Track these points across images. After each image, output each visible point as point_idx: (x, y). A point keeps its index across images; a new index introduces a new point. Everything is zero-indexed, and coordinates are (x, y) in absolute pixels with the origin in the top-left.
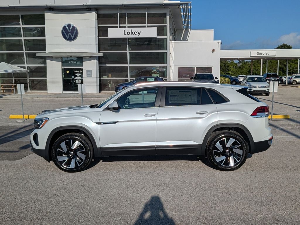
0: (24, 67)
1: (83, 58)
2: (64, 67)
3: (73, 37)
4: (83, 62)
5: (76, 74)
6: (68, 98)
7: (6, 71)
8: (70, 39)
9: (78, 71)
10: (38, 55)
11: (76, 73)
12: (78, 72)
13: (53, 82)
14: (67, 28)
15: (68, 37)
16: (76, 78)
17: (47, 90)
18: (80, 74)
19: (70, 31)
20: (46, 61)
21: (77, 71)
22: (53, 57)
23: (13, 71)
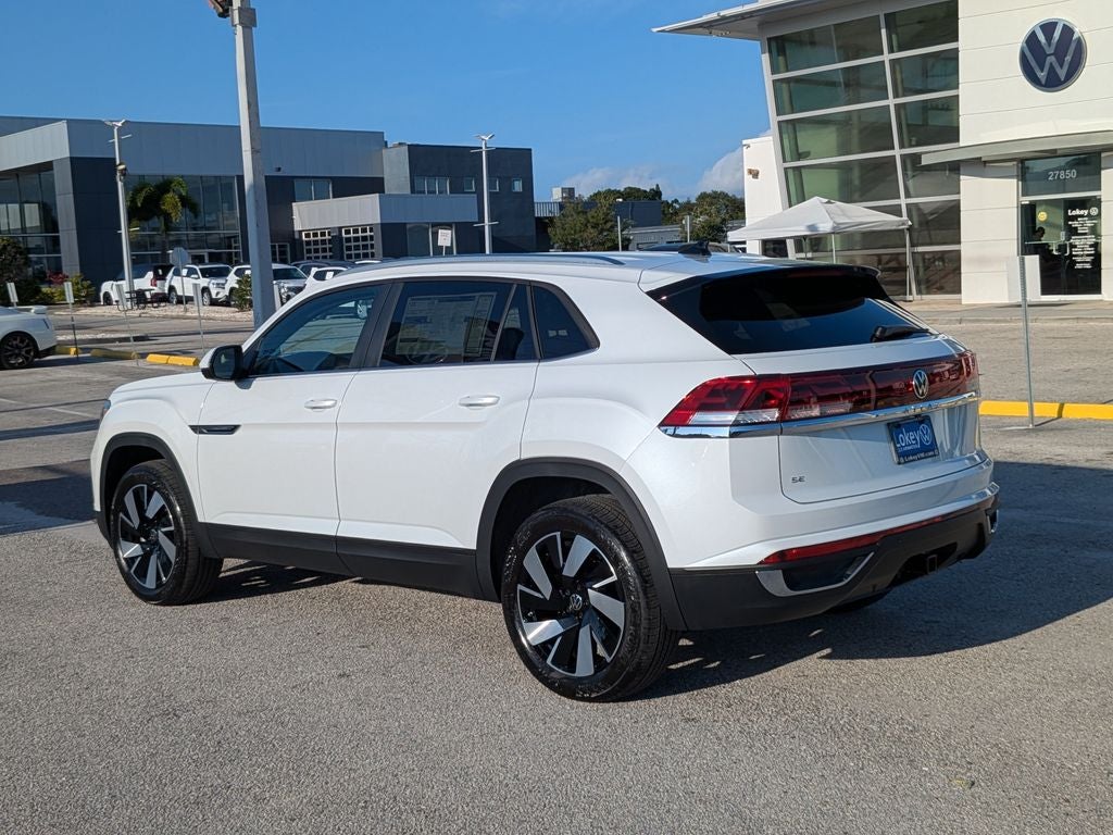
0: (896, 211)
1: (1103, 155)
2: (1026, 200)
3: (1062, 73)
4: (1103, 172)
5: (1075, 224)
6: (998, 321)
7: (812, 227)
8: (1053, 83)
9: (1082, 212)
10: (925, 161)
11: (1075, 218)
12: (1082, 216)
13: (982, 261)
14: (1042, 38)
15: (1042, 75)
16: (1075, 240)
17: (959, 292)
18: (1089, 223)
19: (1050, 51)
20: (959, 180)
21: (1077, 212)
22: (985, 162)
23: (834, 228)
